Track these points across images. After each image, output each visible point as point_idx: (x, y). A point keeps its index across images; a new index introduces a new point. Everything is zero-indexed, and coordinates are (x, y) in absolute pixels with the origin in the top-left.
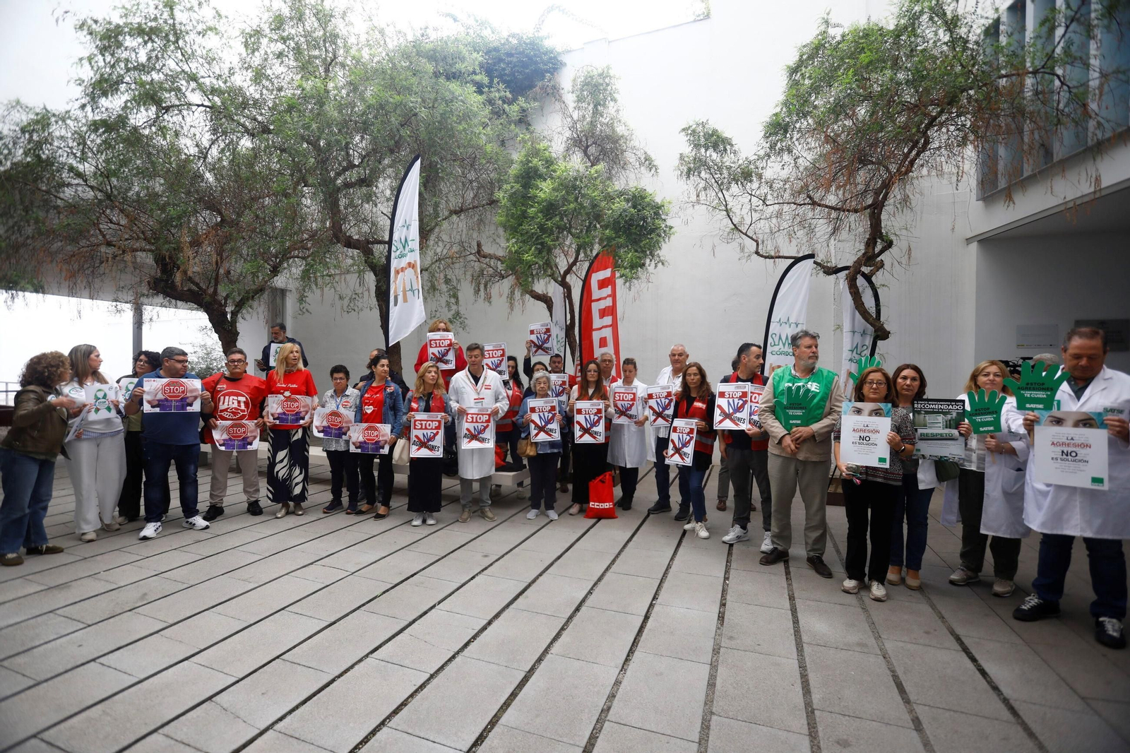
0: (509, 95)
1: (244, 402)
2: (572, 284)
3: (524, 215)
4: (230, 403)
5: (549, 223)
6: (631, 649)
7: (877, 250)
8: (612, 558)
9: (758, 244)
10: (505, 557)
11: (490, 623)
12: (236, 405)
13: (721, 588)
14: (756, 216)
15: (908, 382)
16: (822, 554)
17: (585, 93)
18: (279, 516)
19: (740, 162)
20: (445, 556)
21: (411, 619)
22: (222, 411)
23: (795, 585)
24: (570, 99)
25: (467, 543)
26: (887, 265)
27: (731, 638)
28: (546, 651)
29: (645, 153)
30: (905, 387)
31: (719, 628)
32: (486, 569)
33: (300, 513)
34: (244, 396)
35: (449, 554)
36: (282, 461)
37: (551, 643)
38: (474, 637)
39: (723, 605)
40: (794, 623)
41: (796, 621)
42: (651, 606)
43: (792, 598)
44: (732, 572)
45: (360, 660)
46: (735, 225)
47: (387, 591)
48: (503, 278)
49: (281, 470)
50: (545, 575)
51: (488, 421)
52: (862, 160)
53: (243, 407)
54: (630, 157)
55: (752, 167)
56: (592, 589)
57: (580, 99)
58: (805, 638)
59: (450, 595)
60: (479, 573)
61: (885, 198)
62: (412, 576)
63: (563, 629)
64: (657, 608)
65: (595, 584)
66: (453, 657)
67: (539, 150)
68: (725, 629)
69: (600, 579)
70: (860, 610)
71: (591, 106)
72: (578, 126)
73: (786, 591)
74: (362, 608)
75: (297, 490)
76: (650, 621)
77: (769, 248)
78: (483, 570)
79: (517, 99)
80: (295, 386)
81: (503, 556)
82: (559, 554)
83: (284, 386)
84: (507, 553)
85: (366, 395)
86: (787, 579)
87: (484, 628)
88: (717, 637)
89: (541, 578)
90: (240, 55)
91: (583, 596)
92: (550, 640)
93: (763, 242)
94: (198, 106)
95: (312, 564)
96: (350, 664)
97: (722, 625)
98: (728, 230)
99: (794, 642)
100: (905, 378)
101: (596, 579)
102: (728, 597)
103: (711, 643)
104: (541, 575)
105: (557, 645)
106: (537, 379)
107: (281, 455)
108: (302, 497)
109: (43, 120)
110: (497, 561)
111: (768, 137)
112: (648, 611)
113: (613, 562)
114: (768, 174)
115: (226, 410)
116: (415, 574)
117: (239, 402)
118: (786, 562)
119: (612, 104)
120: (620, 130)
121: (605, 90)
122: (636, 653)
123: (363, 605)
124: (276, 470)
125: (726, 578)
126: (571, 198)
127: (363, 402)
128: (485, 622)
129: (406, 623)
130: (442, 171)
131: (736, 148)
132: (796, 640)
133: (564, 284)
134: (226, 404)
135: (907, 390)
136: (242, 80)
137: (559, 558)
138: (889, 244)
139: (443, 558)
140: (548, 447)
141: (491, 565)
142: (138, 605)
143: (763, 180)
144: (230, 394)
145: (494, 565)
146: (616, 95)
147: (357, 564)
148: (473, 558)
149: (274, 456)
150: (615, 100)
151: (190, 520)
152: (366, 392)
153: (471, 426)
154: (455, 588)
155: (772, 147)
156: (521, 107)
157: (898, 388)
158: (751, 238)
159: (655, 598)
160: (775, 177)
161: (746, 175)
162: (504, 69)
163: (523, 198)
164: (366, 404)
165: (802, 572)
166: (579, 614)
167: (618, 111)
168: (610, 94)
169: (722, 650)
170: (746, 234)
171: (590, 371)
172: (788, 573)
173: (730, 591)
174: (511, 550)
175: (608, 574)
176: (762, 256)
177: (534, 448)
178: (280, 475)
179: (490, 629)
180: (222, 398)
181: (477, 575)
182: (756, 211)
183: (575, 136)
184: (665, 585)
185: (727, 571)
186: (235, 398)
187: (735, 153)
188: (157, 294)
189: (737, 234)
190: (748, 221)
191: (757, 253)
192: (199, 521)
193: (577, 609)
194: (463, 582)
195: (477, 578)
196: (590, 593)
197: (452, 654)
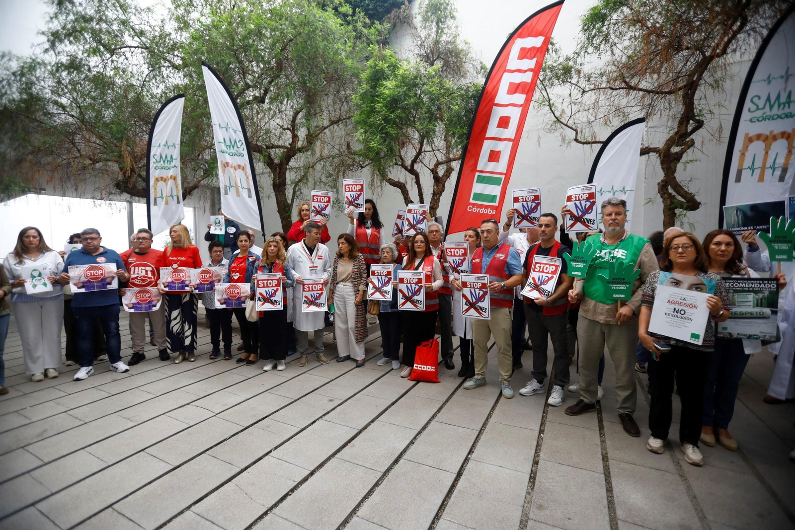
0: (367, 21)
1: (151, 271)
2: (418, 171)
3: (372, 111)
4: (140, 272)
5: (392, 115)
6: (437, 514)
7: (690, 128)
8: (439, 406)
9: (577, 133)
10: (348, 401)
11: (312, 473)
12: (144, 273)
13: (535, 443)
14: (575, 108)
15: (723, 247)
16: (633, 411)
17: (429, 14)
18: (177, 362)
19: (561, 60)
20: (298, 399)
21: (243, 467)
22: (133, 279)
23: (608, 442)
24: (418, 21)
25: (320, 387)
26: (698, 144)
27: (540, 507)
28: (354, 512)
29: (481, 63)
30: (719, 253)
31: (529, 493)
32: (328, 413)
33: (192, 360)
34: (150, 266)
35: (302, 397)
36: (175, 319)
37: (362, 501)
38: (292, 491)
39: (536, 463)
40: (608, 491)
41: (609, 489)
42: (467, 460)
43: (605, 458)
44: (548, 424)
45: (182, 512)
46: (557, 118)
47: (238, 433)
48: (362, 167)
49: (175, 326)
50: (376, 422)
51: (322, 289)
52: (675, 45)
53: (150, 275)
54: (468, 67)
55: (571, 63)
56: (415, 438)
57: (425, 20)
58: (620, 513)
59: (288, 440)
60: (321, 417)
61: (700, 78)
62: (264, 418)
63: (377, 484)
64: (470, 465)
65: (419, 433)
66: (266, 513)
67: (386, 56)
68: (536, 496)
69: (424, 428)
70: (677, 478)
71: (434, 24)
72: (425, 44)
73: (599, 449)
74: (207, 452)
75: (187, 342)
76: (463, 477)
77: (587, 135)
78: (324, 415)
79: (374, 23)
80: (183, 259)
81: (346, 401)
82: (394, 400)
83: (175, 259)
84: (350, 398)
85: (233, 265)
86: (600, 434)
87: (305, 479)
88: (526, 505)
89: (372, 425)
90: (170, 9)
91: (404, 446)
92: (360, 499)
93: (581, 132)
94: (135, 47)
95: (188, 404)
96: (168, 518)
97: (533, 489)
98: (551, 122)
99: (607, 518)
100: (719, 244)
101: (420, 428)
102: (542, 454)
103: (519, 514)
104: (372, 421)
105: (366, 504)
106: (382, 249)
107: (175, 313)
108: (192, 347)
109: (32, 66)
110: (339, 405)
111: (586, 30)
112: (462, 466)
113: (439, 410)
114: (586, 69)
115: (136, 278)
116: (267, 417)
117: (146, 271)
118: (600, 412)
119: (452, 21)
120: (461, 46)
121: (445, 9)
122: (441, 521)
123: (211, 448)
124: (171, 326)
125: (541, 431)
126: (412, 94)
127: (231, 270)
128: (308, 472)
129: (238, 470)
130: (310, 82)
131: (557, 46)
132: (610, 515)
133: (412, 171)
134: (136, 272)
135: (722, 256)
136: (171, 27)
137: (393, 404)
138: (700, 124)
139: (296, 401)
140: (389, 307)
141: (334, 409)
142: (32, 441)
143: (582, 75)
144: (139, 265)
145: (336, 410)
146: (455, 14)
147: (224, 405)
148: (319, 403)
149: (170, 315)
150: (453, 17)
151: (114, 365)
152: (233, 262)
153: (308, 294)
154: (295, 433)
155: (590, 39)
156: (377, 30)
157: (711, 254)
158: (571, 128)
159: (471, 452)
160: (593, 71)
161: (565, 73)
162: (368, 5)
163: (371, 96)
164: (233, 272)
165: (614, 428)
166: (397, 467)
167: (457, 27)
168: (450, 13)
169: (530, 523)
170: (566, 125)
171: (417, 242)
172: (601, 428)
173: (544, 447)
174: (355, 395)
175: (433, 423)
176: (580, 142)
177: (376, 308)
178: (175, 329)
179: (310, 480)
180: (133, 268)
181: (318, 419)
182: (575, 104)
183: (423, 52)
184: (483, 437)
185: (543, 424)
186: (143, 268)
187: (556, 51)
188: (121, 193)
189: (558, 125)
190: (568, 112)
191: (576, 140)
192: (122, 366)
193: (396, 461)
194: (302, 427)
195: (318, 422)
196: (412, 443)
197: (265, 510)
